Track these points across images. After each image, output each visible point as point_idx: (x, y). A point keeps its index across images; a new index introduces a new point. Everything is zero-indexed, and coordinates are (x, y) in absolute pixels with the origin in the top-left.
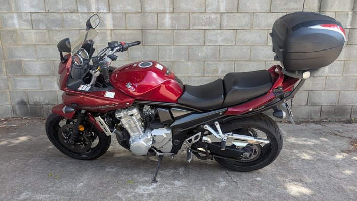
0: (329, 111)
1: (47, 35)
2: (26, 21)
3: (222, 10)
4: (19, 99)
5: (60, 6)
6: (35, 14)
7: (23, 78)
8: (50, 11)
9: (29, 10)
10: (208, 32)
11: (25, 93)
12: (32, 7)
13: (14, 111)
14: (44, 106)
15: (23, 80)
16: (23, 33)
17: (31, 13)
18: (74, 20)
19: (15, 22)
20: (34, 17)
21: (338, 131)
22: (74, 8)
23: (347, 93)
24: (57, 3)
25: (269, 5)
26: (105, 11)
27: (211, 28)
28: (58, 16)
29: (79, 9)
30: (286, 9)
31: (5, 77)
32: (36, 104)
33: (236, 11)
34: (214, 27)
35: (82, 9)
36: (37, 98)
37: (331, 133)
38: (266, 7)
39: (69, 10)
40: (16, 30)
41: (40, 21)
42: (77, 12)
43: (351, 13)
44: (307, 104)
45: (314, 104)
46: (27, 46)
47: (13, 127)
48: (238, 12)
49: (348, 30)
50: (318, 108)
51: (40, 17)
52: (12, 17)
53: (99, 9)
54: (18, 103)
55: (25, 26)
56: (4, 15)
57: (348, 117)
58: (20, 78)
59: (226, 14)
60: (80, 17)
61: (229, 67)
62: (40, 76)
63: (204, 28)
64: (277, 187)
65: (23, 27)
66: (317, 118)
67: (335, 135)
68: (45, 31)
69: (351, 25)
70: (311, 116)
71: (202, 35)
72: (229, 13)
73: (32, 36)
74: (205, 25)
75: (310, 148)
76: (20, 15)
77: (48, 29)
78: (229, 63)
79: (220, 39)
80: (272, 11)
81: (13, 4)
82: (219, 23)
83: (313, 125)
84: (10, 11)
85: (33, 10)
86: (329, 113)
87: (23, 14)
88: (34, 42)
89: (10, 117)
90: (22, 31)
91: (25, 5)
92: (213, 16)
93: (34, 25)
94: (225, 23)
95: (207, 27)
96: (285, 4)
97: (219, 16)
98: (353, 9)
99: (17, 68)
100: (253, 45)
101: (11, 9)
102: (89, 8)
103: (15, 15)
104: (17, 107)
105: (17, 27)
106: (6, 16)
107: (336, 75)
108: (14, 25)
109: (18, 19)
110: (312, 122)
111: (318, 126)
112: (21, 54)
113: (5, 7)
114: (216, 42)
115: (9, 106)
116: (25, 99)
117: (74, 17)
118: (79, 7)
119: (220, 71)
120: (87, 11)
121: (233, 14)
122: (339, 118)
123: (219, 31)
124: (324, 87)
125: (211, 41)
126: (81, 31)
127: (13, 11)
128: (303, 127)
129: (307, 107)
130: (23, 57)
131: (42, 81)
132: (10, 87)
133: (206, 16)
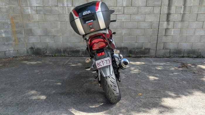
0: (174, 52)
1: (44, 17)
2: (34, 10)
3: (124, 5)
4: (30, 47)
5: (50, 3)
6: (38, 7)
7: (32, 37)
8: (46, 6)
9: (36, 6)
10: (118, 15)
11: (33, 44)
12: (37, 4)
13: (28, 52)
14: (42, 50)
15: (32, 38)
16: (32, 16)
17: (37, 7)
18: (56, 10)
19: (29, 11)
20: (38, 8)
21: (177, 60)
22: (56, 4)
23: (182, 43)
24: (49, 2)
25: (146, 3)
26: (71, 6)
27: (119, 13)
28: (49, 8)
29: (59, 5)
30: (154, 5)
31: (24, 36)
32: (38, 49)
33: (130, 6)
34: (120, 13)
35: (60, 5)
36: (39, 46)
37: (173, 61)
38: (145, 4)
39: (54, 5)
40: (29, 14)
41: (40, 10)
42: (57, 6)
43: (183, 7)
44: (163, 49)
45: (167, 49)
46: (35, 22)
47: (29, 59)
48: (131, 6)
49: (182, 14)
50: (169, 51)
51: (41, 8)
52: (28, 9)
53: (68, 5)
54: (30, 49)
55: (34, 12)
56: (24, 8)
57: (183, 55)
58: (31, 37)
59: (126, 7)
60: (59, 8)
61: (127, 31)
62: (40, 36)
63: (116, 14)
64: (146, 78)
65: (33, 13)
66: (168, 55)
67: (175, 62)
68: (43, 15)
69: (183, 12)
70: (165, 54)
71: (115, 17)
72: (127, 6)
73: (37, 17)
74: (116, 12)
75: (162, 66)
76: (31, 7)
77: (45, 14)
78: (128, 29)
79: (123, 19)
80: (147, 6)
81: (28, 3)
82: (123, 12)
83: (166, 58)
84: (27, 6)
85: (37, 5)
86: (174, 53)
87: (33, 7)
88: (38, 20)
89: (26, 55)
90: (32, 15)
91: (34, 3)
92: (120, 8)
93: (38, 12)
94: (125, 11)
95: (117, 13)
96: (153, 2)
97: (123, 8)
98: (184, 5)
99: (30, 32)
100: (138, 22)
101: (27, 5)
102: (63, 4)
103: (29, 8)
104: (29, 50)
105: (30, 13)
106: (25, 8)
107: (177, 35)
108: (28, 12)
109: (31, 10)
110: (166, 57)
111: (168, 59)
112: (32, 26)
113: (25, 4)
114: (122, 20)
115: (26, 50)
116: (33, 47)
117: (57, 8)
118: (59, 4)
119: (123, 33)
120: (62, 6)
121: (129, 7)
122: (178, 55)
123: (123, 15)
124: (171, 41)
125: (119, 20)
126: (59, 15)
127: (28, 6)
128: (161, 59)
129: (164, 50)
130: (32, 27)
131: (41, 38)
132: (26, 41)
133: (117, 8)
